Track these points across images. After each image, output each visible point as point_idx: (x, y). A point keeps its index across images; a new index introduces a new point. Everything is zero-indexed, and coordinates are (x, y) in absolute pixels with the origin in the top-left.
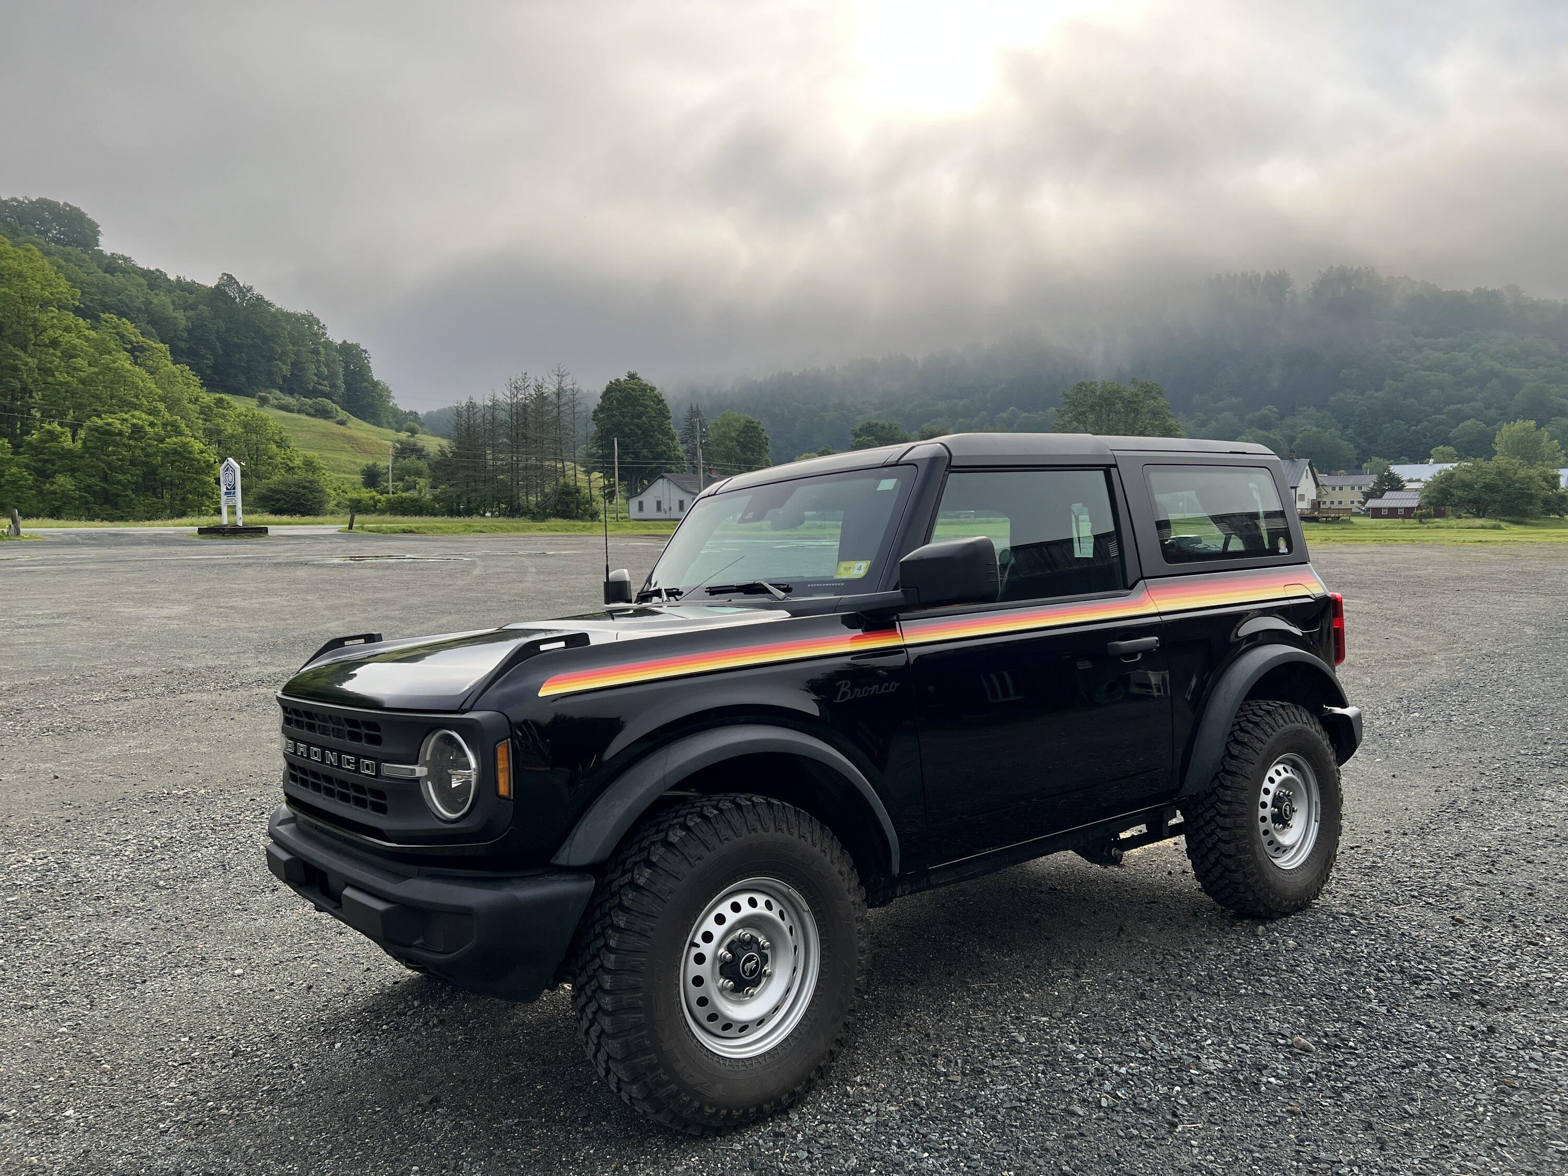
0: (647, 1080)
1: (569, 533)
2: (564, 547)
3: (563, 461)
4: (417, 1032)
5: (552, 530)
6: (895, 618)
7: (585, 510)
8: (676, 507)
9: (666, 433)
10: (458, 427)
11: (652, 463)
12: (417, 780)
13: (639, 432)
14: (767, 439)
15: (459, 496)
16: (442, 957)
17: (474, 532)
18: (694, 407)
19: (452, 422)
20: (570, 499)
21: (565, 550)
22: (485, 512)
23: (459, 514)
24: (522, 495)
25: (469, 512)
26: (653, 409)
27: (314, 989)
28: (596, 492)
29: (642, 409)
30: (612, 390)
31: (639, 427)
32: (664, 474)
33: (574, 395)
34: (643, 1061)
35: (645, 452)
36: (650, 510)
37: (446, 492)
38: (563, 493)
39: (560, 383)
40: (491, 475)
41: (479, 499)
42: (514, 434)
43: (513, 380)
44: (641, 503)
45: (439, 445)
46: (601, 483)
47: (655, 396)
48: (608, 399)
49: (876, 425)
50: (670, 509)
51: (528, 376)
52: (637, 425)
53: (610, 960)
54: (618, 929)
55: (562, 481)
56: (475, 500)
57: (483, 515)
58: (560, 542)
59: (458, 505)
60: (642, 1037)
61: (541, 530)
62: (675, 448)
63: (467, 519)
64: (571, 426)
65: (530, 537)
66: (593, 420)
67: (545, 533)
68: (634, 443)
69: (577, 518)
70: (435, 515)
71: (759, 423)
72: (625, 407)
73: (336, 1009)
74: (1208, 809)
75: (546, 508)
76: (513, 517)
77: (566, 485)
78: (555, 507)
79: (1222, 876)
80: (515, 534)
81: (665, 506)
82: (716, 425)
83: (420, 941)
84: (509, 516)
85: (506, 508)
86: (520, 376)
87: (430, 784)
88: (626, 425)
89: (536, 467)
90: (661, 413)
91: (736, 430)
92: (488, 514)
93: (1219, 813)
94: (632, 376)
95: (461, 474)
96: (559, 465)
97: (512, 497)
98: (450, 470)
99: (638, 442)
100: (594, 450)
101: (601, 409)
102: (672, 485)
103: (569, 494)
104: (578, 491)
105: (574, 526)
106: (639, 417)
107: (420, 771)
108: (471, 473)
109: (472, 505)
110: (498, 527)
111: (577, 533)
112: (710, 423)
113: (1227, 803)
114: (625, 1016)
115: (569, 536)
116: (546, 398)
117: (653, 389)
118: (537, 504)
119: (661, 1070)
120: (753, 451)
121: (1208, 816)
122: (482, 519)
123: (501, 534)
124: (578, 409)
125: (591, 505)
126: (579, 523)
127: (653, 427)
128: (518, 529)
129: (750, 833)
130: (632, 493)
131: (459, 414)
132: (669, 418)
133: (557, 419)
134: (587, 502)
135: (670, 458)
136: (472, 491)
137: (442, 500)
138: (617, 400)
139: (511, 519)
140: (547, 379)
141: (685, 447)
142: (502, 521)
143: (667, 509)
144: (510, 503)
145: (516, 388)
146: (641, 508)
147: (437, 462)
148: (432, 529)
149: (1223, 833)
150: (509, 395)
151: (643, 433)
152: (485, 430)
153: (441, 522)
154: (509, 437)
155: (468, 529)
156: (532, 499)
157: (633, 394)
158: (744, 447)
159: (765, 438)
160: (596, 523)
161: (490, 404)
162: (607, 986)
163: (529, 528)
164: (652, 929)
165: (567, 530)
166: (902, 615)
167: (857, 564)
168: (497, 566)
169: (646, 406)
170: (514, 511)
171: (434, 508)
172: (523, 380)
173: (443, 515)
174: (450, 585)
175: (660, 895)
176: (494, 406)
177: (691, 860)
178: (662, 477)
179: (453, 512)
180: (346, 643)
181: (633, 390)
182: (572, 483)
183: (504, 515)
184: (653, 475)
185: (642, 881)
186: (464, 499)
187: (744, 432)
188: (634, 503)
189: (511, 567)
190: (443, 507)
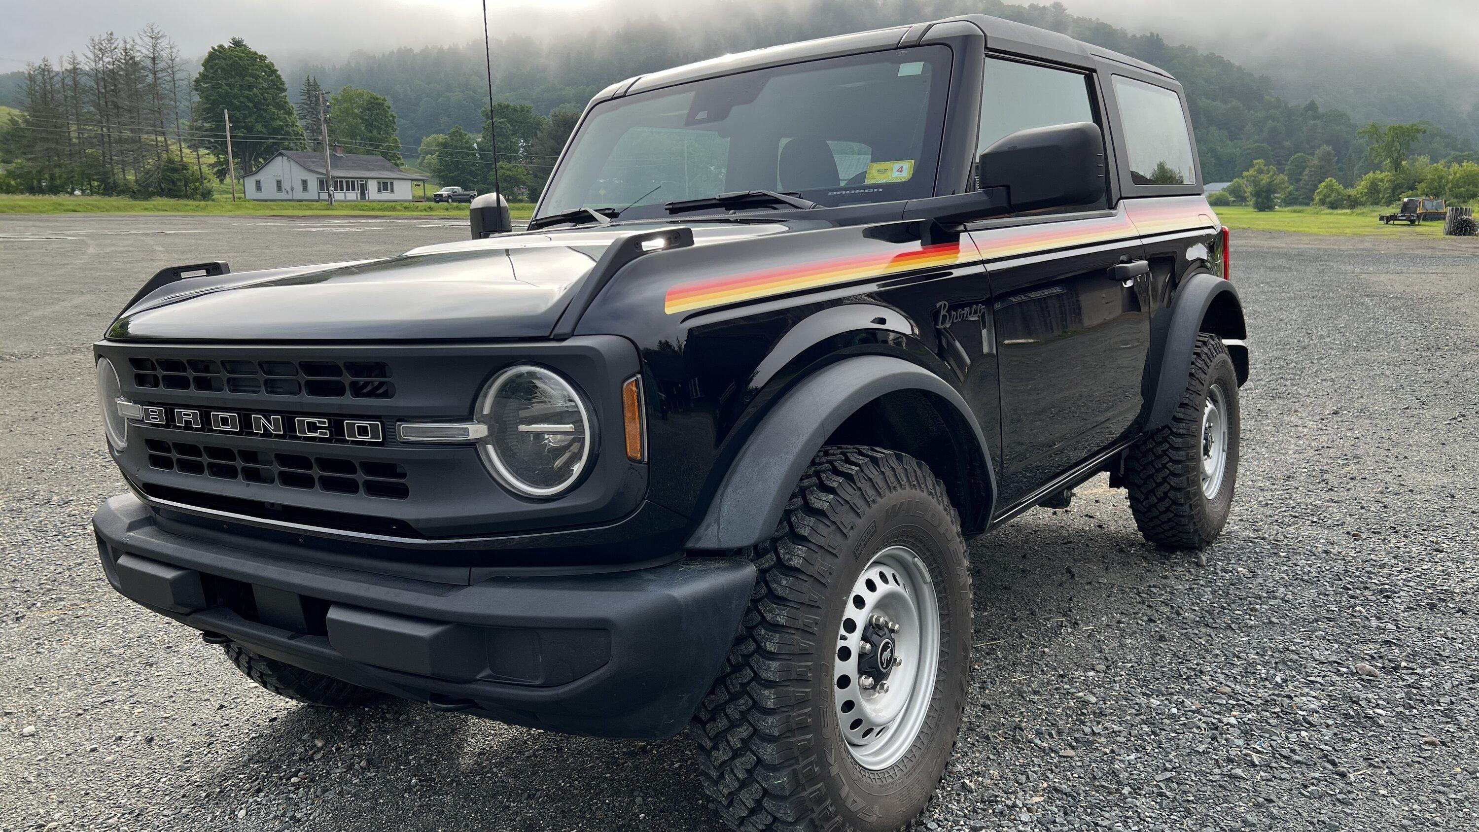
0: (814, 816)
1: (180, 213)
2: (182, 227)
3: (163, 134)
4: (342, 780)
5: (159, 210)
6: (962, 228)
7: (195, 189)
8: (299, 186)
9: (282, 106)
10: (31, 92)
11: (267, 139)
12: (472, 444)
13: (251, 105)
14: (394, 117)
15: (39, 172)
16: (547, 693)
17: (65, 211)
18: (312, 80)
19: (25, 87)
20: (176, 176)
21: (185, 229)
22: (73, 190)
23: (41, 191)
24: (117, 169)
25: (54, 190)
26: (265, 80)
27: (157, 740)
28: (205, 169)
29: (252, 80)
30: (216, 58)
31: (250, 100)
32: (283, 152)
33: (172, 60)
34: (811, 794)
35: (259, 127)
36: (269, 191)
37: (22, 168)
38: (167, 170)
39: (154, 46)
40: (77, 148)
41: (65, 176)
42: (102, 103)
43: (97, 40)
44: (258, 183)
45: (9, 114)
46: (212, 159)
47: (267, 66)
48: (212, 68)
49: (508, 106)
50: (292, 189)
51: (115, 36)
52: (247, 97)
53: (772, 669)
54: (775, 627)
55: (164, 156)
56: (60, 176)
57: (71, 193)
58: (175, 222)
59: (39, 182)
60: (811, 763)
61: (146, 209)
62: (293, 125)
63: (54, 198)
64: (172, 95)
65: (135, 216)
66: (196, 90)
67: (152, 213)
68: (245, 117)
69: (186, 197)
70: (13, 192)
71: (384, 100)
72: (233, 77)
73: (206, 766)
74: (1159, 444)
75: (148, 185)
76: (110, 195)
77: (170, 161)
78: (159, 185)
79: (1167, 510)
80: (117, 213)
81: (286, 185)
82: (336, 99)
83: (487, 672)
84: (104, 194)
85: (99, 186)
86: (104, 36)
87: (490, 448)
88: (235, 97)
89: (133, 141)
90: (274, 84)
91: (359, 107)
92: (77, 192)
93: (1172, 447)
94: (237, 43)
95: (40, 147)
96: (161, 139)
97: (106, 173)
98: (25, 142)
99: (250, 116)
100: (199, 123)
101: (203, 77)
102: (293, 163)
103: (175, 170)
104: (185, 167)
105: (186, 205)
106: (250, 88)
107: (476, 430)
108: (53, 146)
109: (58, 182)
110: (93, 206)
111: (190, 213)
112: (329, 97)
113: (1181, 435)
114: (792, 740)
115: (182, 216)
116: (136, 64)
117: (263, 58)
118: (137, 181)
119: (829, 801)
120: (379, 129)
121: (1159, 450)
122: (72, 198)
123: (99, 214)
124: (178, 76)
125: (202, 183)
126: (191, 202)
127: (265, 100)
128: (118, 209)
129: (891, 492)
130: (247, 171)
131: (31, 78)
132: (284, 90)
133: (154, 86)
134: (197, 180)
135: (288, 133)
136: (55, 166)
137: (19, 176)
138: (223, 69)
139: (107, 198)
140: (138, 41)
141: (304, 122)
142: (95, 199)
143: (289, 189)
144: (103, 181)
145: (101, 50)
146: (259, 187)
147: (8, 133)
148: (12, 208)
149: (1176, 466)
150: (92, 57)
151: (255, 106)
152: (66, 97)
153: (21, 200)
154: (97, 105)
155: (58, 207)
156: (131, 177)
157: (241, 63)
158: (369, 124)
159: (392, 116)
160: (210, 202)
161: (69, 67)
162: (770, 704)
163: (132, 208)
164: (816, 623)
165: (178, 210)
166: (969, 225)
167: (897, 165)
168: (114, 245)
169: (257, 77)
170: (109, 188)
171: (9, 185)
172: (109, 41)
173: (22, 193)
174: (67, 264)
175: (819, 578)
176: (75, 71)
177: (845, 531)
178: (281, 154)
179: (33, 190)
180: (183, 275)
181: (240, 58)
182: (177, 159)
183: (98, 193)
184: (270, 153)
185: (796, 562)
186: (47, 176)
187: (368, 109)
188: (250, 183)
189: (132, 245)
190: (21, 184)
